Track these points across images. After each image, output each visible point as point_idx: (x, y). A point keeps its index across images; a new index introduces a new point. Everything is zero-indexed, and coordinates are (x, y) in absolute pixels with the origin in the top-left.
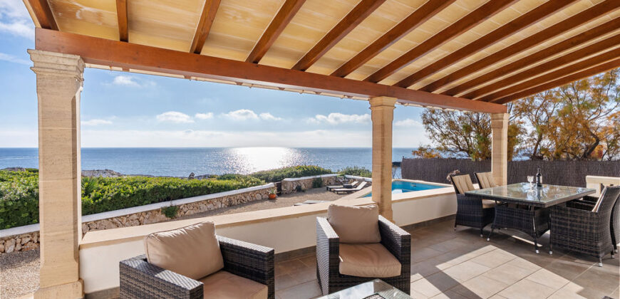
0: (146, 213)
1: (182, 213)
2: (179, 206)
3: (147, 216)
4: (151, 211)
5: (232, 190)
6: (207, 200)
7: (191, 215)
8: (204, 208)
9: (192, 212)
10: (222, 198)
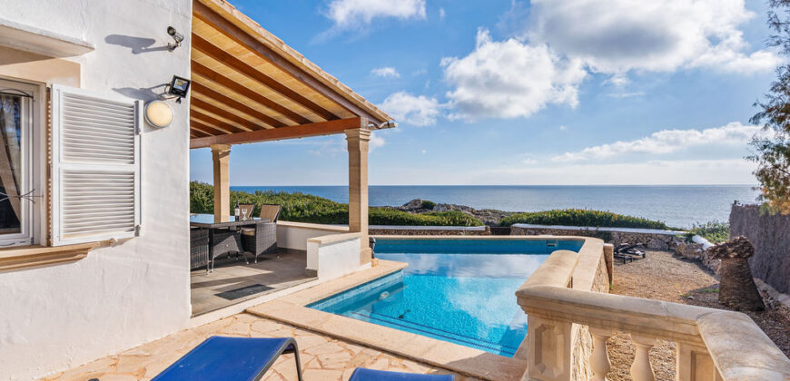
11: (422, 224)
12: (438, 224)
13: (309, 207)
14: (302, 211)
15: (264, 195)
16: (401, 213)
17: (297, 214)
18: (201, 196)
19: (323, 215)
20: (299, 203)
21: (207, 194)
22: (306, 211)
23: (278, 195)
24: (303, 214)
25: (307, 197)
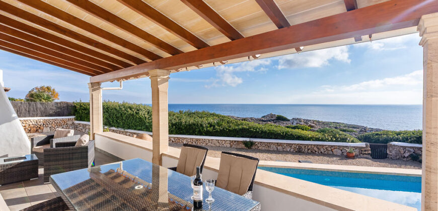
0: (235, 141)
1: (256, 147)
2: (256, 142)
3: (235, 143)
4: (238, 141)
5: (306, 140)
6: (277, 143)
7: (262, 150)
8: (273, 147)
9: (263, 148)
10: (293, 144)
11: (309, 139)
12: (322, 140)
13: (218, 124)
14: (214, 126)
15: (185, 113)
16: (290, 130)
17: (210, 129)
18: (144, 115)
19: (229, 130)
20: (211, 120)
21: (148, 113)
22: (216, 127)
23: (194, 114)
24: (215, 129)
25: (213, 115)
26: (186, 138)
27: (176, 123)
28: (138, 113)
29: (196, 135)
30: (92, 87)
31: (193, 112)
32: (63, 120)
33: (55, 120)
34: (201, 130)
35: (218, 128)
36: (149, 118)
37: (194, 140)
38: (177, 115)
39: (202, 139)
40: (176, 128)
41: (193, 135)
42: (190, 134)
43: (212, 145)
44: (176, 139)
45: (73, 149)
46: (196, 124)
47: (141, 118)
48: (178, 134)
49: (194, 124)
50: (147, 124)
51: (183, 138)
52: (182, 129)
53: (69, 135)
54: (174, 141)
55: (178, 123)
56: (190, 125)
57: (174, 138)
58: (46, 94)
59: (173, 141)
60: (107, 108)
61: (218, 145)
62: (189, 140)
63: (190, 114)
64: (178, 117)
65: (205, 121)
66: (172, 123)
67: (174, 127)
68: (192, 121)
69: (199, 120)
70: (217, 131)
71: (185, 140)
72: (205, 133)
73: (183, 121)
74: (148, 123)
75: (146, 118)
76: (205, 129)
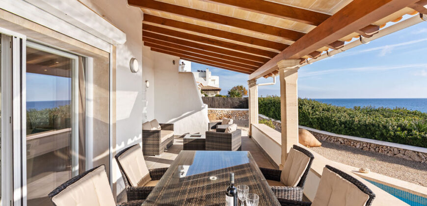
14: (410, 131)
15: (362, 109)
18: (308, 110)
20: (405, 122)
21: (313, 108)
22: (414, 132)
23: (378, 111)
24: (411, 135)
25: (415, 114)
26: (360, 142)
27: (346, 122)
28: (302, 108)
29: (375, 139)
30: (250, 84)
31: (377, 108)
32: (243, 112)
33: (239, 111)
34: (385, 134)
35: (418, 133)
36: (313, 113)
37: (372, 145)
38: (349, 111)
39: (387, 147)
40: (345, 127)
41: (371, 138)
42: (366, 137)
43: (404, 157)
44: (345, 140)
45: (222, 135)
46: (377, 125)
47: (304, 113)
48: (349, 135)
49: (373, 125)
50: (310, 120)
51: (356, 141)
52: (354, 130)
53: (229, 123)
54: (343, 142)
55: (349, 121)
56: (366, 125)
57: (344, 139)
58: (237, 92)
59: (341, 143)
60: (274, 103)
61: (417, 159)
62: (365, 145)
63: (369, 112)
64: (349, 114)
65: (392, 123)
66: (341, 121)
67: (343, 126)
68: (369, 120)
69: (383, 120)
70: (416, 139)
71: (358, 144)
72: (392, 138)
73: (356, 119)
74: (312, 118)
75: (309, 113)
76: (392, 133)
